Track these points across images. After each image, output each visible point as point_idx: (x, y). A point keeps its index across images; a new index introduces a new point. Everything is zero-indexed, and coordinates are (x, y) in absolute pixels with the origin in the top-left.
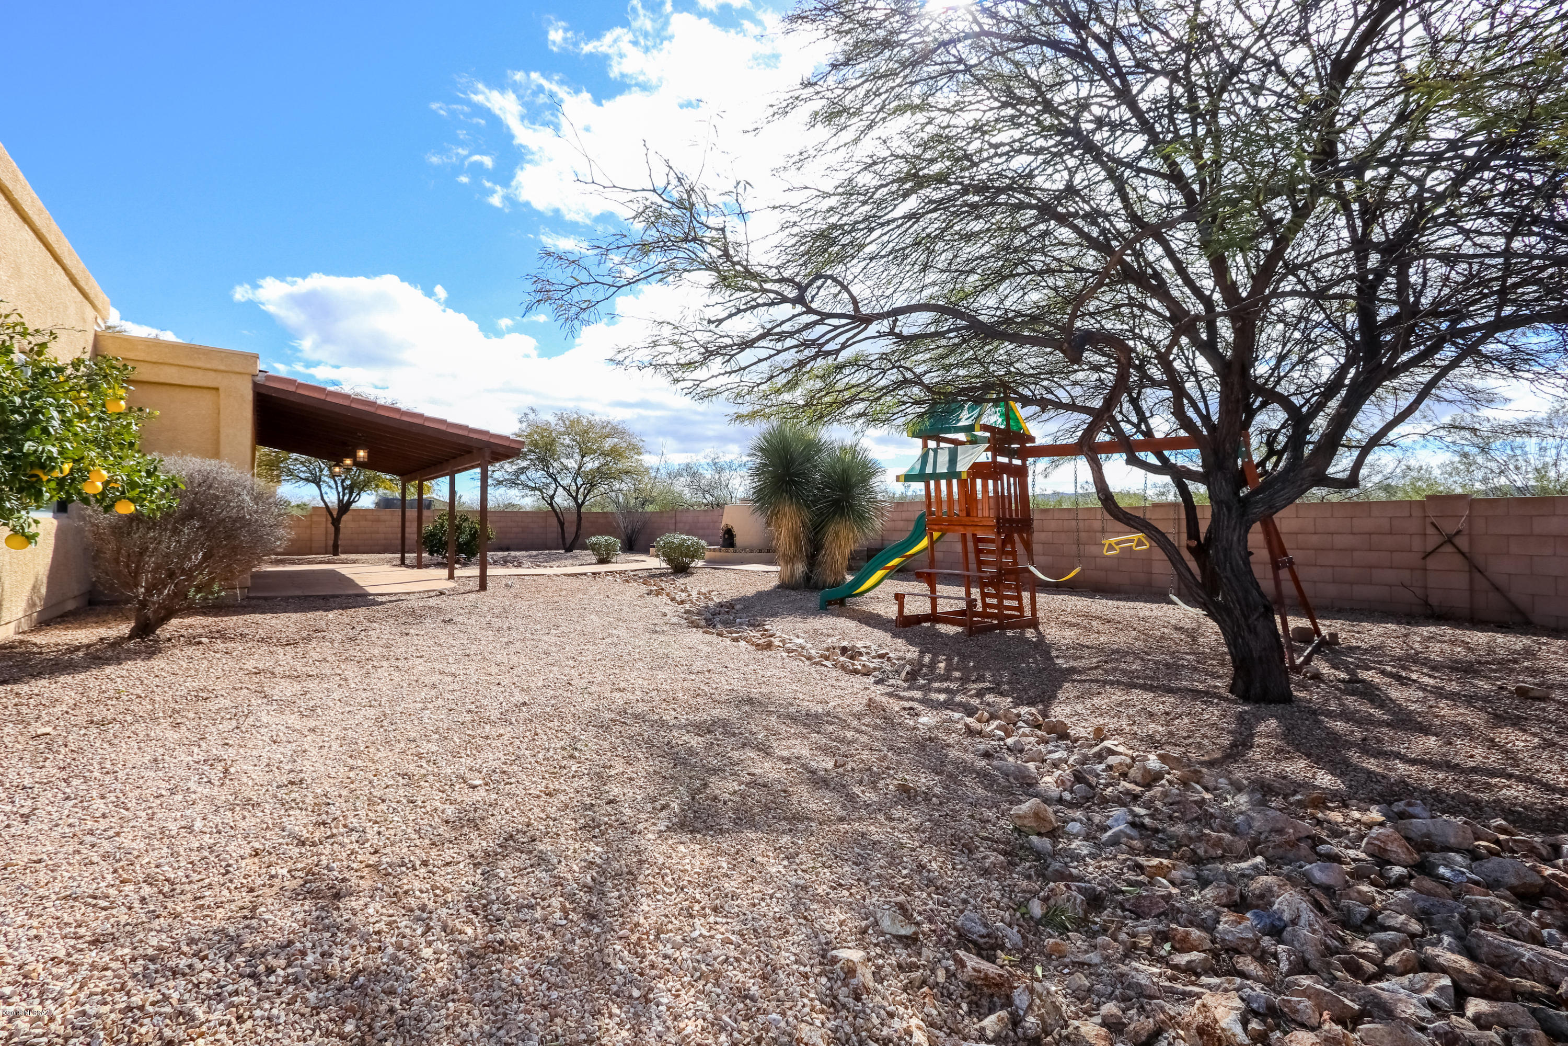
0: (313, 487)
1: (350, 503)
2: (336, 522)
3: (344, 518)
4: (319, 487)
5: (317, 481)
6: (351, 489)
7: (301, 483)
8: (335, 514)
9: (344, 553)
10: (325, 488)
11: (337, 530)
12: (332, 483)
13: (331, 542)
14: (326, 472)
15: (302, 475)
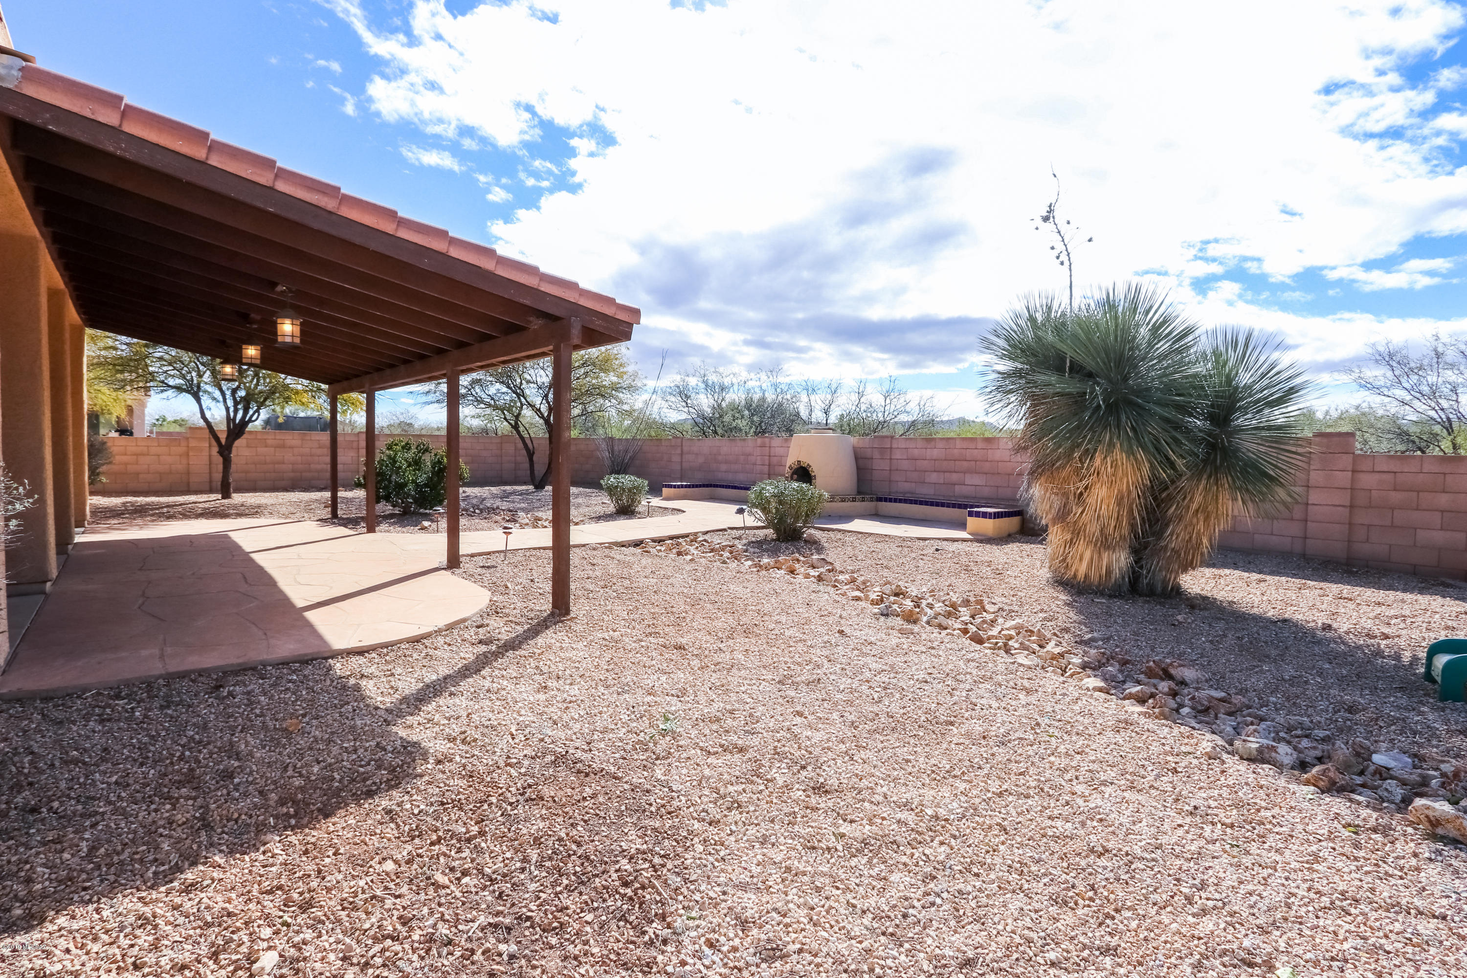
0: (188, 399)
1: (244, 423)
2: (225, 451)
3: (237, 443)
4: (198, 400)
5: (195, 392)
6: (246, 402)
7: (170, 393)
8: (223, 437)
9: (239, 490)
10: (206, 401)
11: (227, 462)
12: (217, 394)
13: (218, 476)
14: (207, 376)
15: (171, 382)
